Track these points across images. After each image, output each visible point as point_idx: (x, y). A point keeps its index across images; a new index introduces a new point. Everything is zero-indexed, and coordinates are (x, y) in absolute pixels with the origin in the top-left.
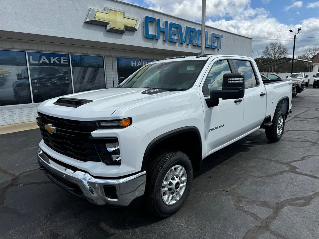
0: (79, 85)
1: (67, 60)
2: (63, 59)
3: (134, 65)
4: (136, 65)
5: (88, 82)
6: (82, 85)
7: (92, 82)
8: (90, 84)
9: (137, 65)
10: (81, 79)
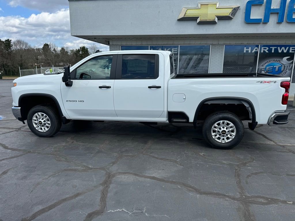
0: (183, 70)
1: (176, 51)
2: (174, 50)
3: (247, 51)
4: (250, 52)
5: (191, 68)
6: (186, 70)
7: (195, 68)
8: (193, 69)
9: (252, 51)
10: (186, 65)
